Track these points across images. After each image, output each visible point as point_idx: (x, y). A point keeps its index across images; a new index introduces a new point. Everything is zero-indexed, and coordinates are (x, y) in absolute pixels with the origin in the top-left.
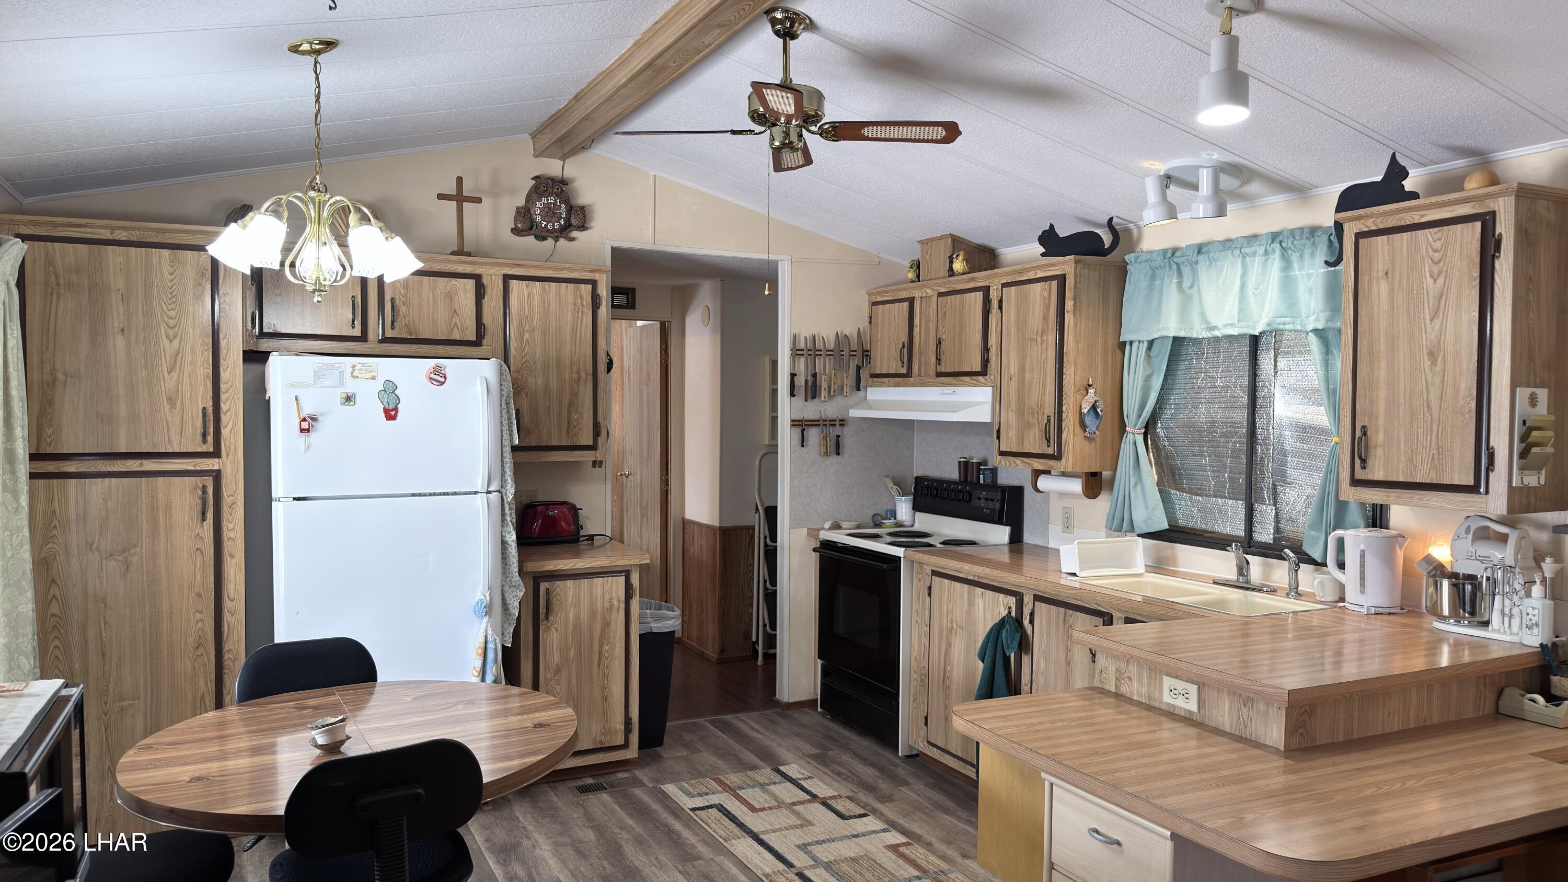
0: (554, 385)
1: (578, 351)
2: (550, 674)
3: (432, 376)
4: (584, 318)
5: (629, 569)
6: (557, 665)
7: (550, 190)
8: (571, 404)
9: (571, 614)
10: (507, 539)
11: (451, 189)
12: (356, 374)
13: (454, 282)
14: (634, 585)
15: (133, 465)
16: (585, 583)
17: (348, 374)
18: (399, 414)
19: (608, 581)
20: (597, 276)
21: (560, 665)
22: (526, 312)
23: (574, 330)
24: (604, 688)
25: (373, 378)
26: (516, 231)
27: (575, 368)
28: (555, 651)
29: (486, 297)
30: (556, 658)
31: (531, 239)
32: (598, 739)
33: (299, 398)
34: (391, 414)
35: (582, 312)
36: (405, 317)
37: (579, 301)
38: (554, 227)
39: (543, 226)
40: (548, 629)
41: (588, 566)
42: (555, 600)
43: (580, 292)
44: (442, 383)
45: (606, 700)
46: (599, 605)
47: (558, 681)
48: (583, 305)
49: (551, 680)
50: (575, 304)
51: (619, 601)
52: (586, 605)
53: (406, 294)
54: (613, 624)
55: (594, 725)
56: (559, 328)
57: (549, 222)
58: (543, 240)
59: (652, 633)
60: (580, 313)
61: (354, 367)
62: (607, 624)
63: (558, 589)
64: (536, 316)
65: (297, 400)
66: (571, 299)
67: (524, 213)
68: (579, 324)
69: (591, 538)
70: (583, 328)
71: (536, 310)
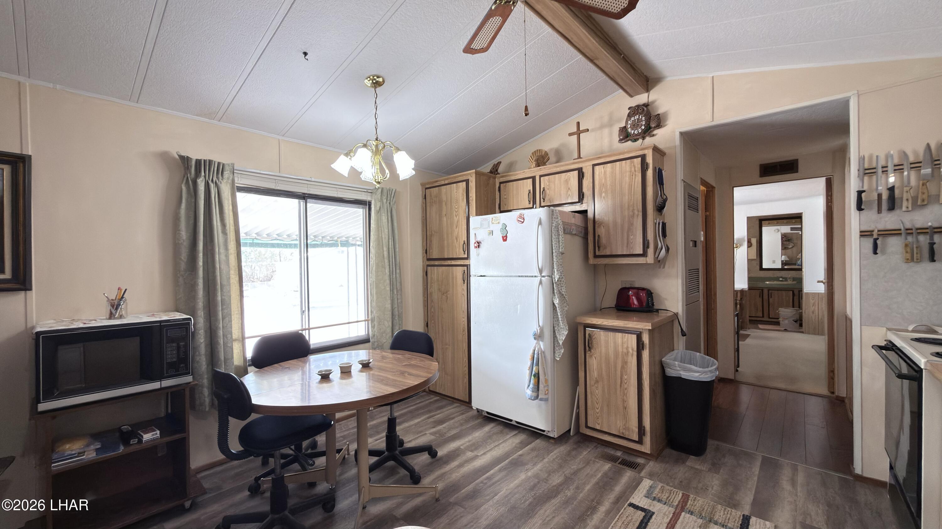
0: (619, 221)
1: (633, 198)
2: (593, 383)
3: (519, 219)
4: (637, 178)
5: (642, 331)
6: (596, 378)
7: (636, 112)
8: (629, 230)
9: (603, 350)
10: (555, 302)
11: (575, 129)
12: (493, 222)
13: (568, 174)
14: (645, 342)
15: (449, 262)
16: (611, 334)
17: (491, 223)
18: (507, 239)
19: (625, 336)
20: (646, 152)
21: (598, 378)
22: (603, 181)
23: (630, 186)
24: (624, 401)
25: (499, 223)
26: (620, 140)
27: (631, 209)
28: (595, 370)
29: (584, 178)
30: (596, 374)
31: (629, 143)
32: (621, 431)
33: (476, 234)
34: (505, 239)
35: (635, 175)
36: (548, 195)
37: (633, 169)
38: (638, 132)
39: (632, 133)
40: (591, 356)
41: (610, 324)
42: (594, 340)
43: (634, 163)
44: (523, 222)
45: (626, 408)
46: (620, 350)
47: (597, 387)
48: (635, 171)
49: (593, 386)
50: (631, 172)
51: (633, 350)
52: (612, 347)
53: (549, 184)
54: (629, 364)
55: (618, 422)
56: (621, 186)
57: (636, 130)
58: (636, 141)
59: (681, 378)
60: (634, 176)
61: (492, 219)
62: (625, 363)
63: (596, 335)
64: (609, 183)
65: (475, 235)
66: (628, 169)
67: (623, 130)
68: (633, 183)
69: (657, 311)
70: (636, 184)
71: (608, 179)
